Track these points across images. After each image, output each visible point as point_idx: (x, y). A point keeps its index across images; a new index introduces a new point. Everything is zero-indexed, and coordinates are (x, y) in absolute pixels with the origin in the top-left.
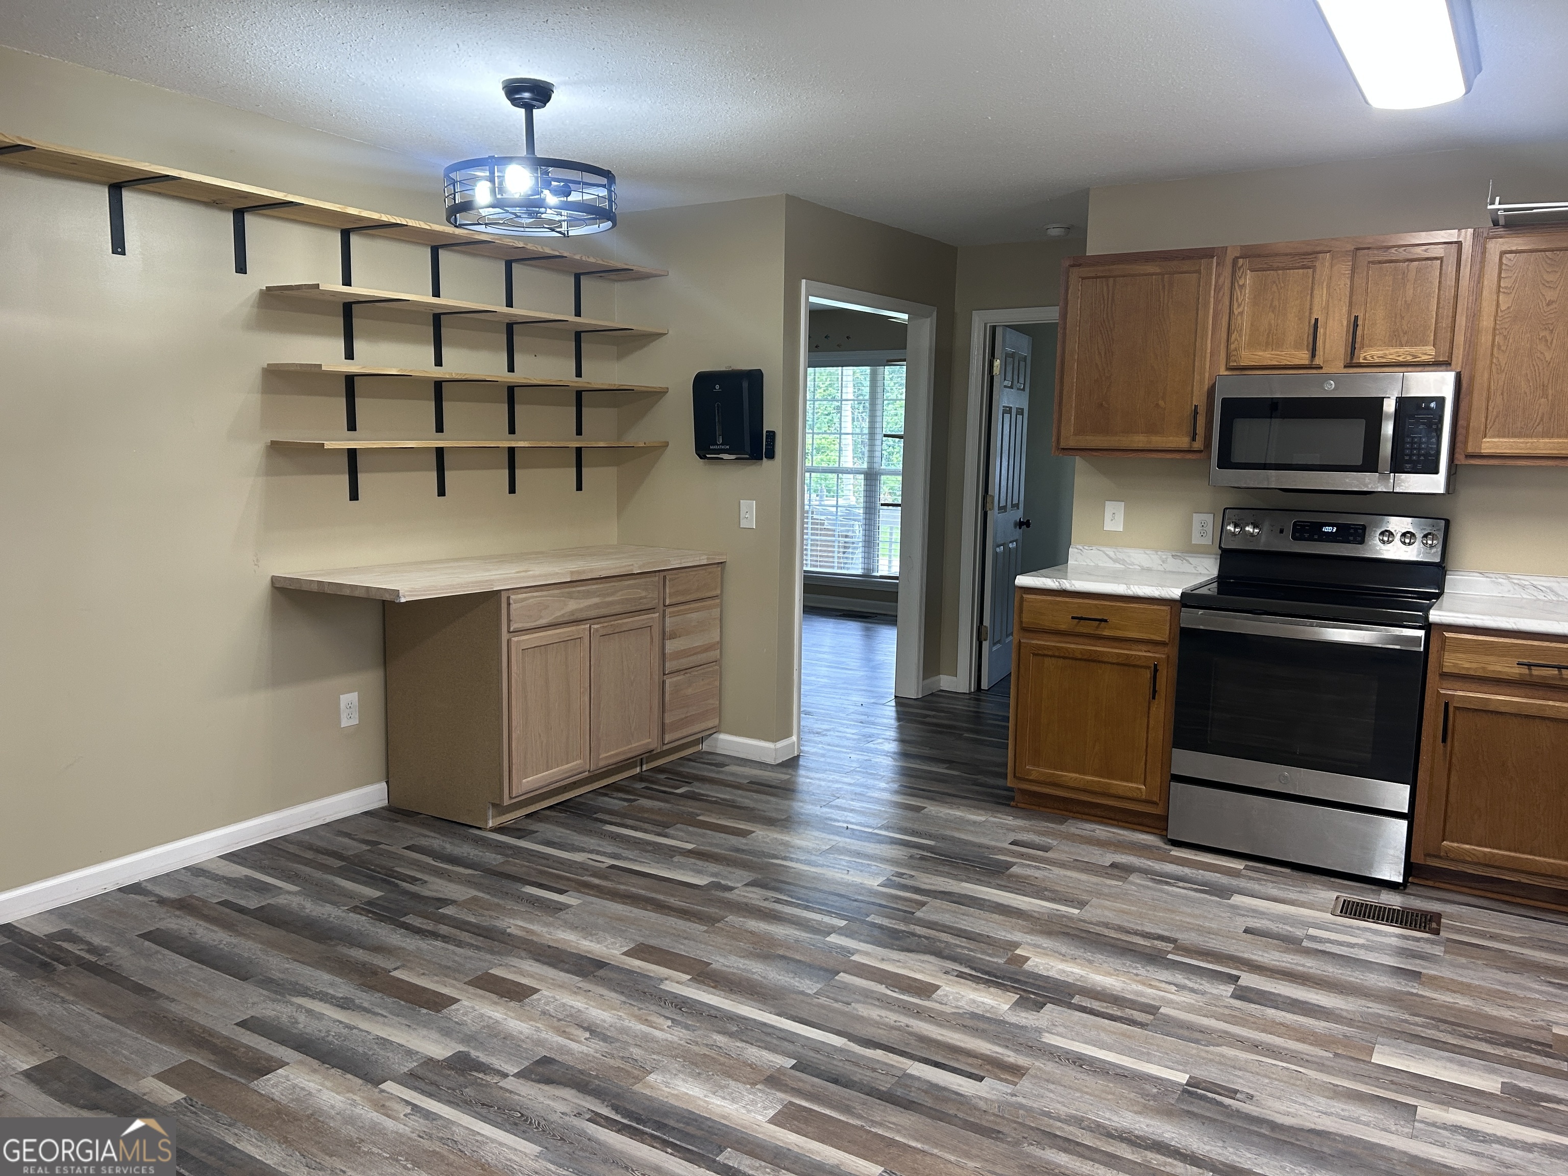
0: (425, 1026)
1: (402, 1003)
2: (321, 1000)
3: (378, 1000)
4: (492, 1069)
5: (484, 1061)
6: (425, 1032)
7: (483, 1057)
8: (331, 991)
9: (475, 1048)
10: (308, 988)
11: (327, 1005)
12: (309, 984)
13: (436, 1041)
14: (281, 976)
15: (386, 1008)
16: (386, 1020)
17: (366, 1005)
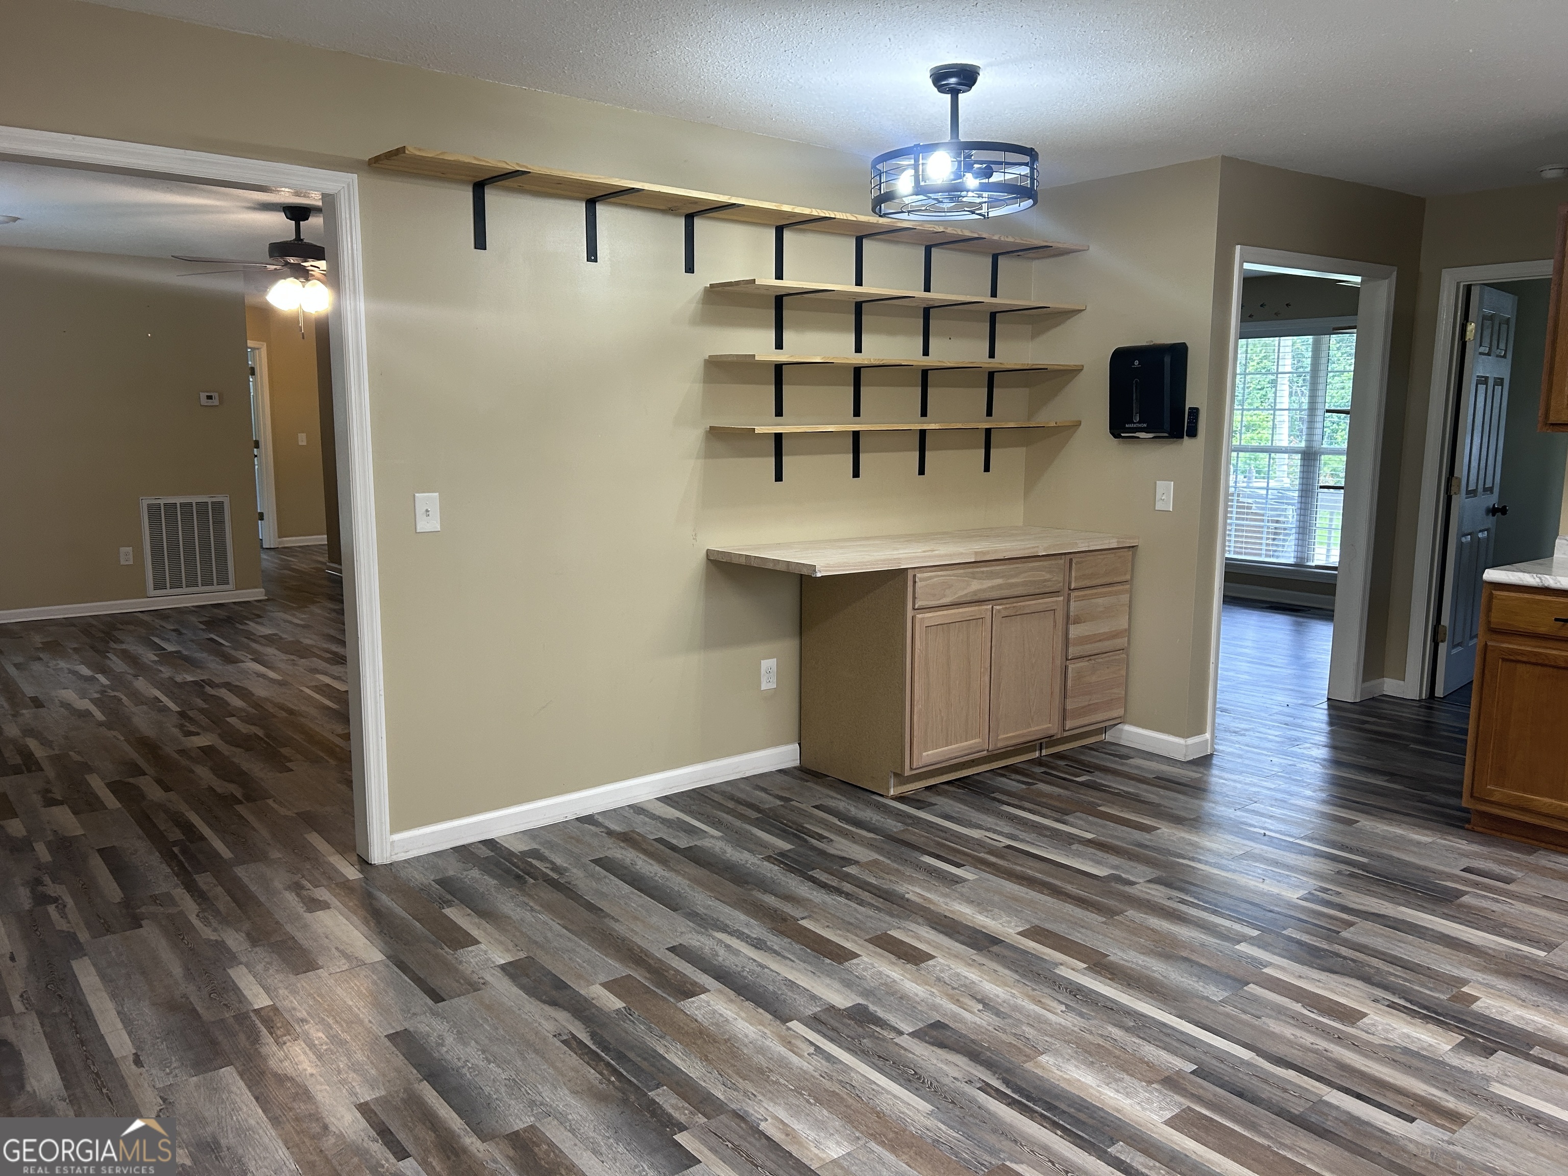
0: (828, 976)
1: (809, 951)
2: (738, 938)
3: (788, 945)
4: (888, 1025)
5: (881, 1016)
6: (828, 981)
7: (880, 1013)
8: (746, 931)
9: (873, 1003)
10: (727, 926)
11: (743, 944)
12: (728, 922)
13: (838, 991)
14: (705, 911)
15: (794, 954)
16: (794, 965)
17: (776, 947)
